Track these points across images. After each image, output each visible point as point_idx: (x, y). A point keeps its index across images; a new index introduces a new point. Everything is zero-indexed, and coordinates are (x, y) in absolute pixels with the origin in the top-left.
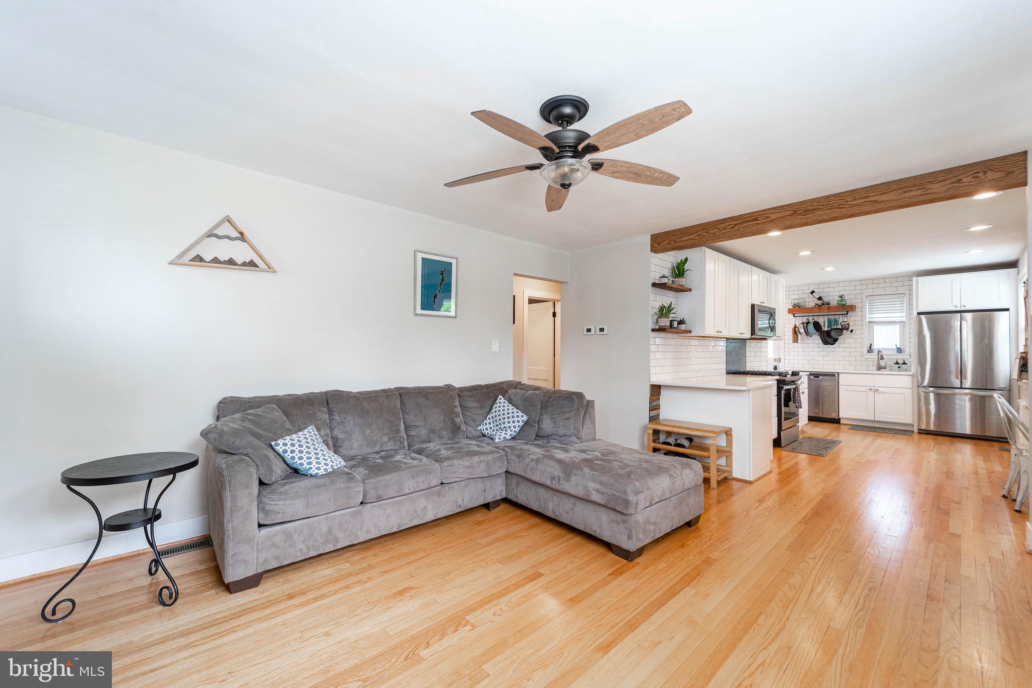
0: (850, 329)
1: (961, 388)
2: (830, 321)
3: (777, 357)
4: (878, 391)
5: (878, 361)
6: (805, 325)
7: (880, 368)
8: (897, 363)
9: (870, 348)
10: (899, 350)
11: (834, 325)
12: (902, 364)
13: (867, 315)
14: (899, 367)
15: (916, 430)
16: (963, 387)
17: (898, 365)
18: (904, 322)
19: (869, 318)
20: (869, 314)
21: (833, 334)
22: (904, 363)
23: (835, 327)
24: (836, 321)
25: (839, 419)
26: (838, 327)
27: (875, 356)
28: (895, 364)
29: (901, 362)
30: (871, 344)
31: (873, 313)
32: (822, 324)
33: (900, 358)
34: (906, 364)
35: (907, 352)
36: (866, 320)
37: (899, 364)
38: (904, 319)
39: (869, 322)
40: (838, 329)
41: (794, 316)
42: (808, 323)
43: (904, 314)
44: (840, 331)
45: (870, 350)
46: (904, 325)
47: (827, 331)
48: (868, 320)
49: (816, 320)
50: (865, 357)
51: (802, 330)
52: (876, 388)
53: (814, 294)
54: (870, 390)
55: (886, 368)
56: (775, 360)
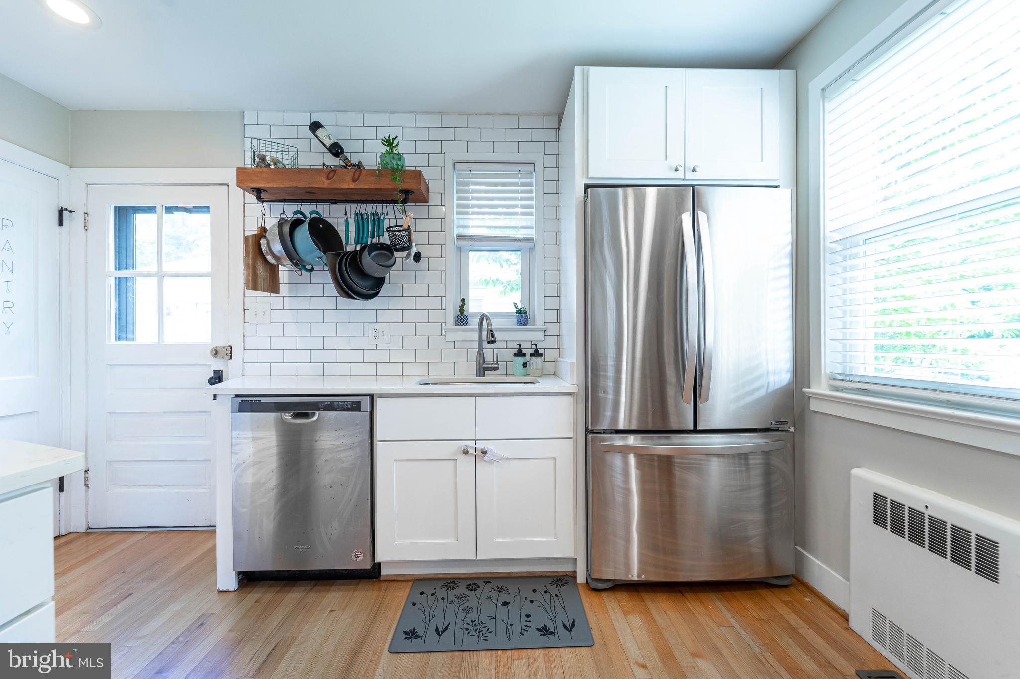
0: (414, 250)
1: (696, 431)
2: (360, 220)
3: (221, 343)
4: (486, 457)
5: (481, 348)
6: (287, 229)
7: (483, 368)
8: (520, 354)
9: (462, 311)
10: (523, 317)
11: (373, 237)
12: (532, 355)
13: (455, 217)
14: (525, 365)
15: (581, 578)
16: (699, 427)
17: (521, 360)
18: (531, 240)
19: (459, 227)
20: (458, 213)
21: (367, 261)
22: (536, 354)
23: (375, 240)
24: (377, 220)
25: (377, 567)
26: (381, 241)
27: (469, 333)
28: (516, 355)
29: (528, 350)
30: (463, 300)
31: (467, 214)
32: (341, 229)
33: (526, 337)
34: (541, 355)
35: (539, 324)
36: (452, 229)
37: (524, 355)
38: (532, 233)
39: (458, 236)
40: (383, 247)
41: (260, 198)
42: (296, 224)
43: (532, 220)
44: (387, 251)
45: (461, 319)
46: (531, 250)
47: (356, 251)
48: (456, 232)
49: (326, 216)
50: (451, 336)
51: (278, 247)
52: (481, 445)
53: (319, 132)
54: (466, 452)
55: (496, 369)
56: (216, 353)
